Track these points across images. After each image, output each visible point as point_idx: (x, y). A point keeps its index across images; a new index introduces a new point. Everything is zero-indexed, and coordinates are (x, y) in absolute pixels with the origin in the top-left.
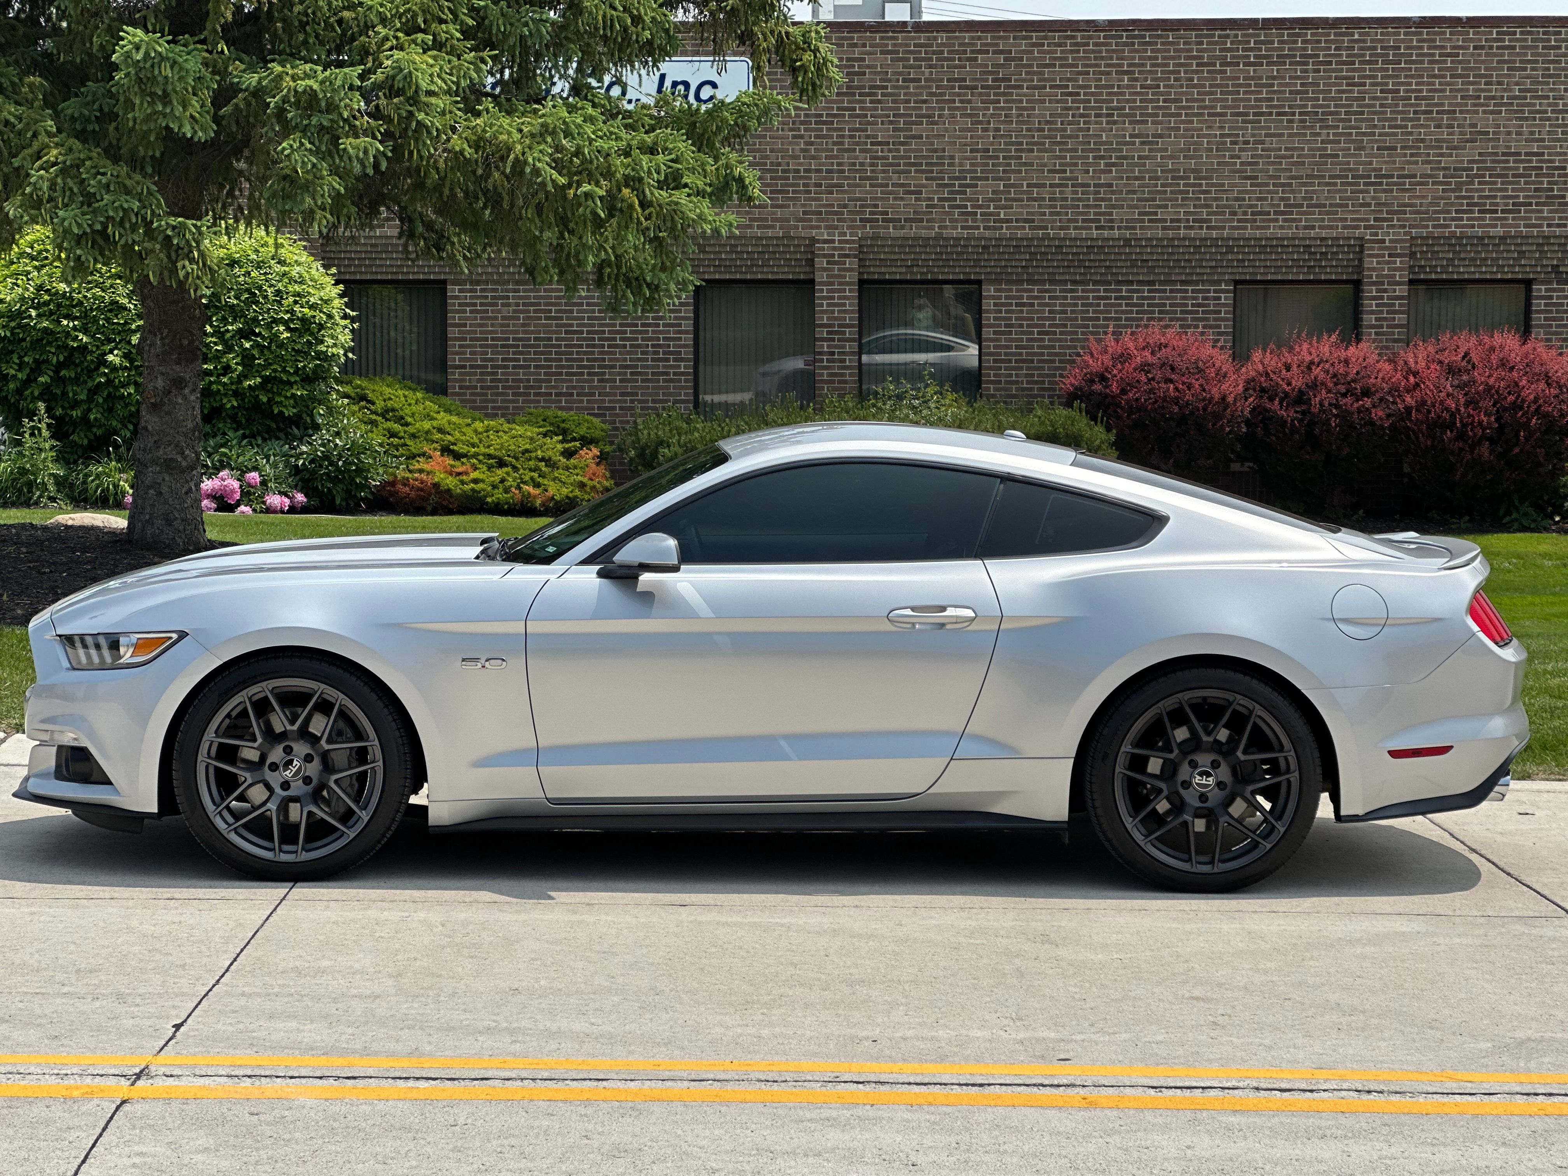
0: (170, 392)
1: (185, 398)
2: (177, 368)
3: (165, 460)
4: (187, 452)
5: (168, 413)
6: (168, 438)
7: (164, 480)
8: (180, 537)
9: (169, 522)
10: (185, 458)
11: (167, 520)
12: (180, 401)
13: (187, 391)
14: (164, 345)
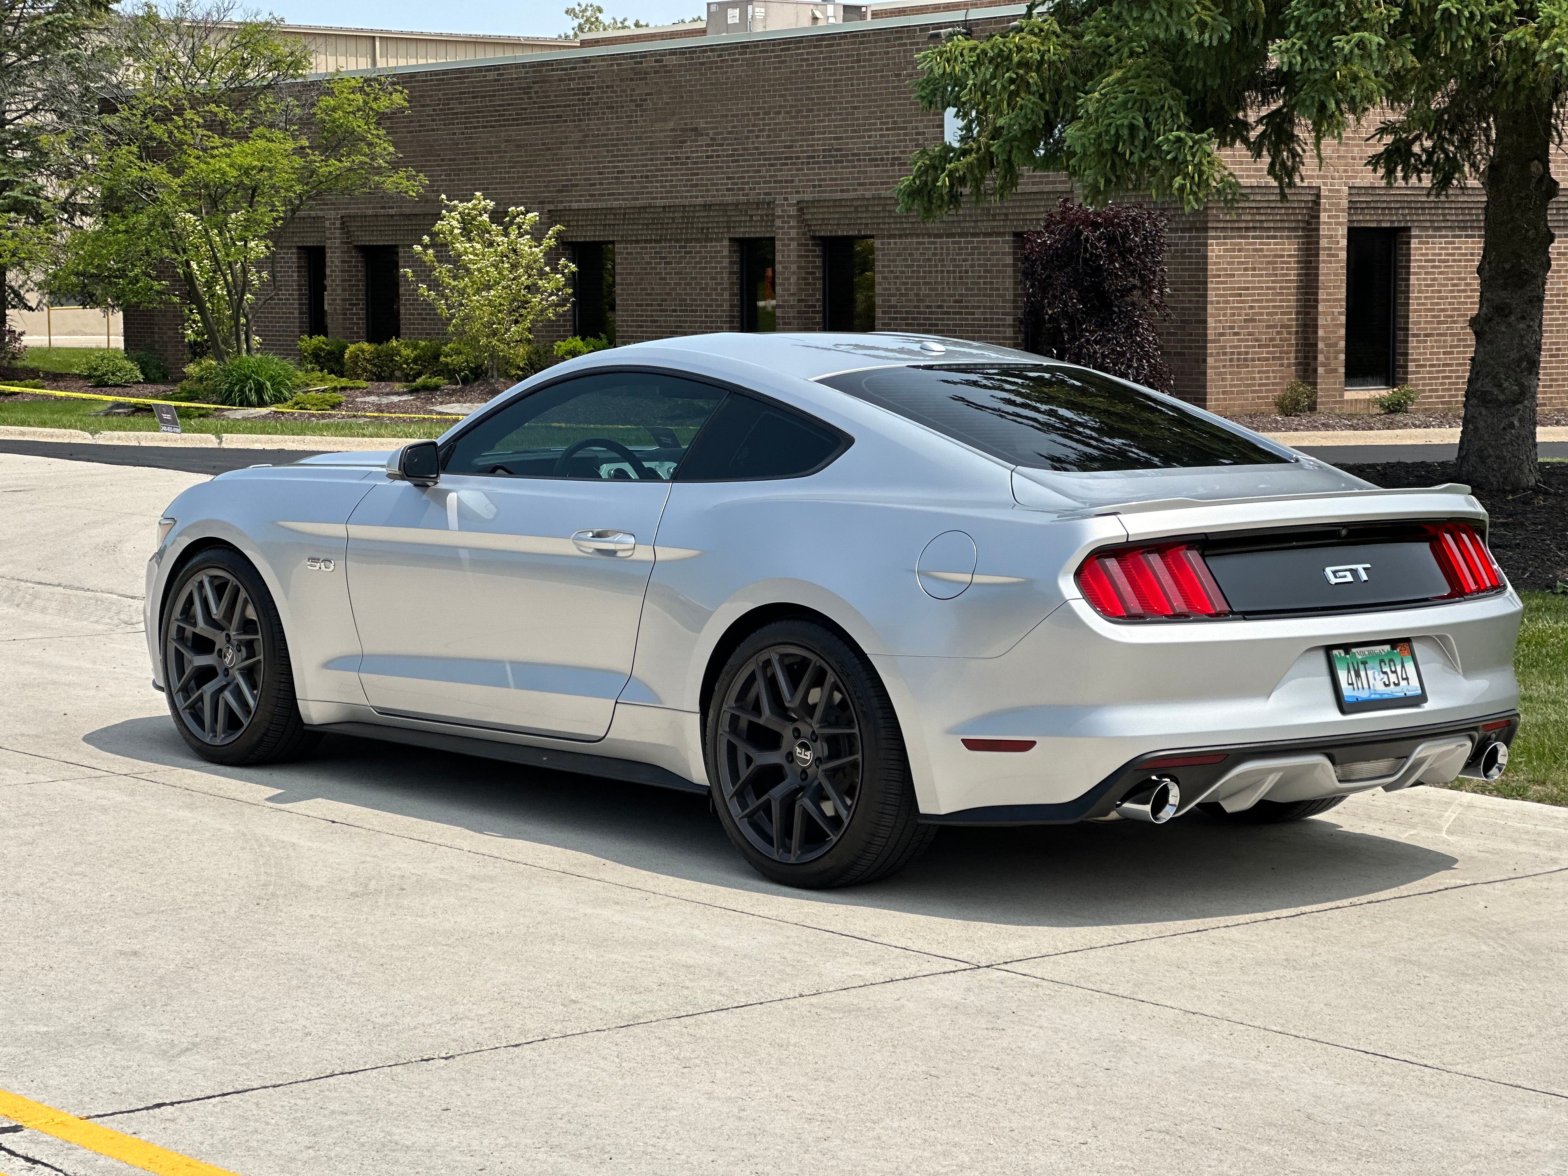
0: (1491, 320)
1: (1509, 325)
2: (1503, 294)
3: (1482, 392)
4: (1506, 384)
5: (1490, 342)
6: (1488, 369)
7: (1480, 414)
8: (1494, 476)
9: (1483, 459)
10: (1503, 391)
11: (1481, 457)
12: (1503, 329)
13: (1513, 318)
14: (1491, 269)
